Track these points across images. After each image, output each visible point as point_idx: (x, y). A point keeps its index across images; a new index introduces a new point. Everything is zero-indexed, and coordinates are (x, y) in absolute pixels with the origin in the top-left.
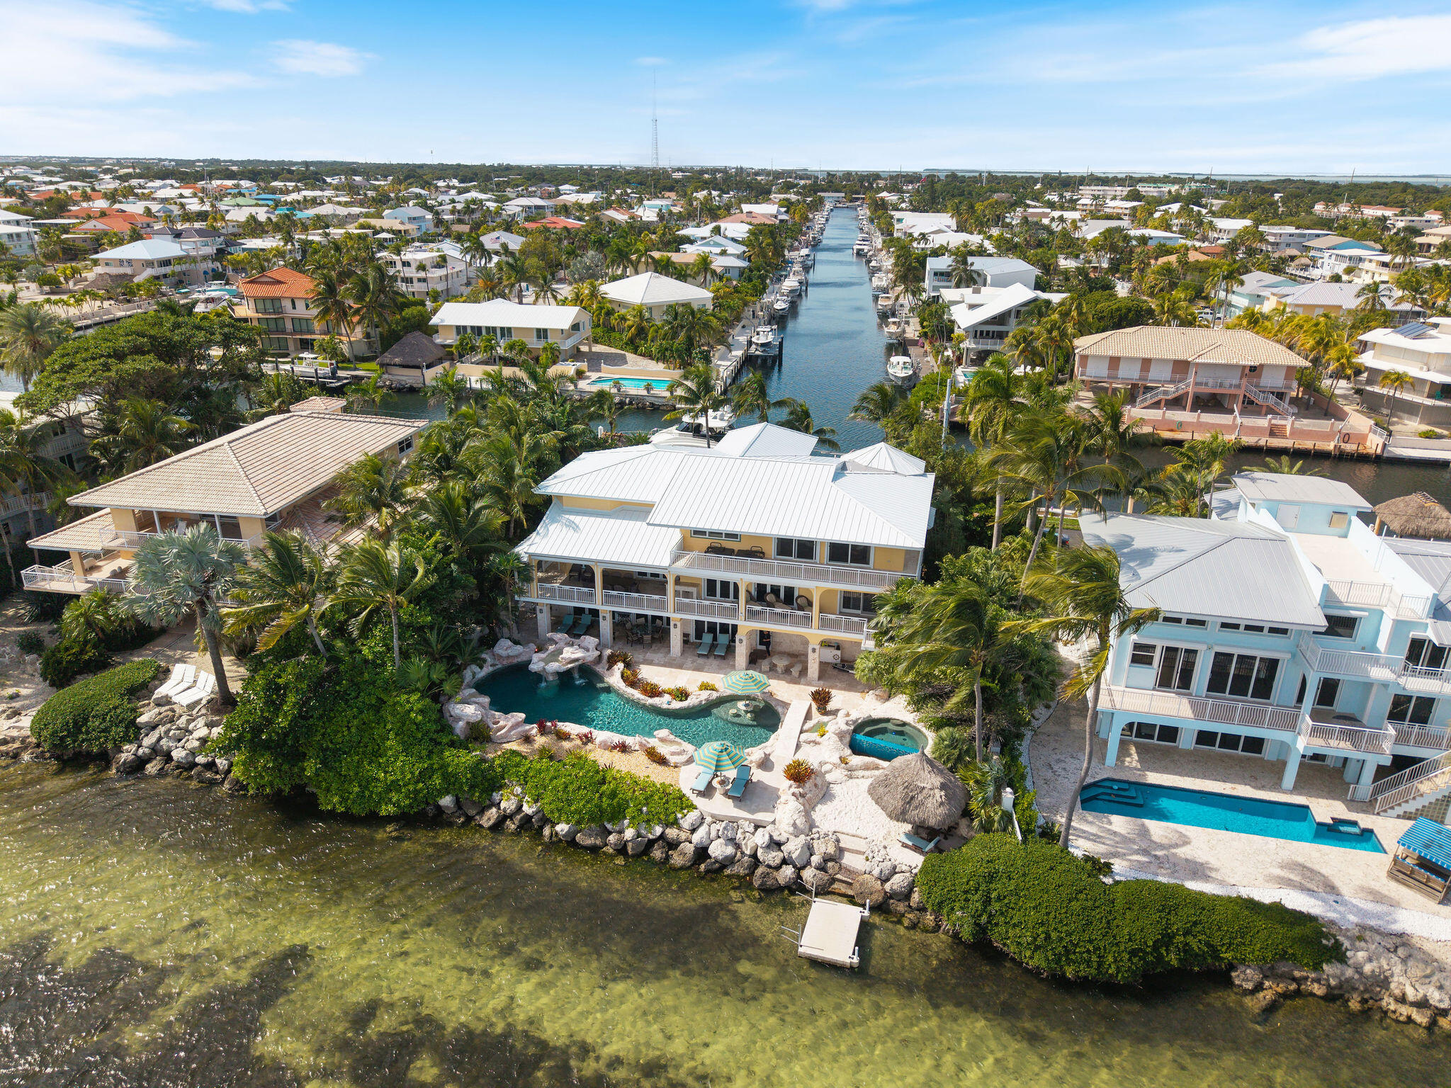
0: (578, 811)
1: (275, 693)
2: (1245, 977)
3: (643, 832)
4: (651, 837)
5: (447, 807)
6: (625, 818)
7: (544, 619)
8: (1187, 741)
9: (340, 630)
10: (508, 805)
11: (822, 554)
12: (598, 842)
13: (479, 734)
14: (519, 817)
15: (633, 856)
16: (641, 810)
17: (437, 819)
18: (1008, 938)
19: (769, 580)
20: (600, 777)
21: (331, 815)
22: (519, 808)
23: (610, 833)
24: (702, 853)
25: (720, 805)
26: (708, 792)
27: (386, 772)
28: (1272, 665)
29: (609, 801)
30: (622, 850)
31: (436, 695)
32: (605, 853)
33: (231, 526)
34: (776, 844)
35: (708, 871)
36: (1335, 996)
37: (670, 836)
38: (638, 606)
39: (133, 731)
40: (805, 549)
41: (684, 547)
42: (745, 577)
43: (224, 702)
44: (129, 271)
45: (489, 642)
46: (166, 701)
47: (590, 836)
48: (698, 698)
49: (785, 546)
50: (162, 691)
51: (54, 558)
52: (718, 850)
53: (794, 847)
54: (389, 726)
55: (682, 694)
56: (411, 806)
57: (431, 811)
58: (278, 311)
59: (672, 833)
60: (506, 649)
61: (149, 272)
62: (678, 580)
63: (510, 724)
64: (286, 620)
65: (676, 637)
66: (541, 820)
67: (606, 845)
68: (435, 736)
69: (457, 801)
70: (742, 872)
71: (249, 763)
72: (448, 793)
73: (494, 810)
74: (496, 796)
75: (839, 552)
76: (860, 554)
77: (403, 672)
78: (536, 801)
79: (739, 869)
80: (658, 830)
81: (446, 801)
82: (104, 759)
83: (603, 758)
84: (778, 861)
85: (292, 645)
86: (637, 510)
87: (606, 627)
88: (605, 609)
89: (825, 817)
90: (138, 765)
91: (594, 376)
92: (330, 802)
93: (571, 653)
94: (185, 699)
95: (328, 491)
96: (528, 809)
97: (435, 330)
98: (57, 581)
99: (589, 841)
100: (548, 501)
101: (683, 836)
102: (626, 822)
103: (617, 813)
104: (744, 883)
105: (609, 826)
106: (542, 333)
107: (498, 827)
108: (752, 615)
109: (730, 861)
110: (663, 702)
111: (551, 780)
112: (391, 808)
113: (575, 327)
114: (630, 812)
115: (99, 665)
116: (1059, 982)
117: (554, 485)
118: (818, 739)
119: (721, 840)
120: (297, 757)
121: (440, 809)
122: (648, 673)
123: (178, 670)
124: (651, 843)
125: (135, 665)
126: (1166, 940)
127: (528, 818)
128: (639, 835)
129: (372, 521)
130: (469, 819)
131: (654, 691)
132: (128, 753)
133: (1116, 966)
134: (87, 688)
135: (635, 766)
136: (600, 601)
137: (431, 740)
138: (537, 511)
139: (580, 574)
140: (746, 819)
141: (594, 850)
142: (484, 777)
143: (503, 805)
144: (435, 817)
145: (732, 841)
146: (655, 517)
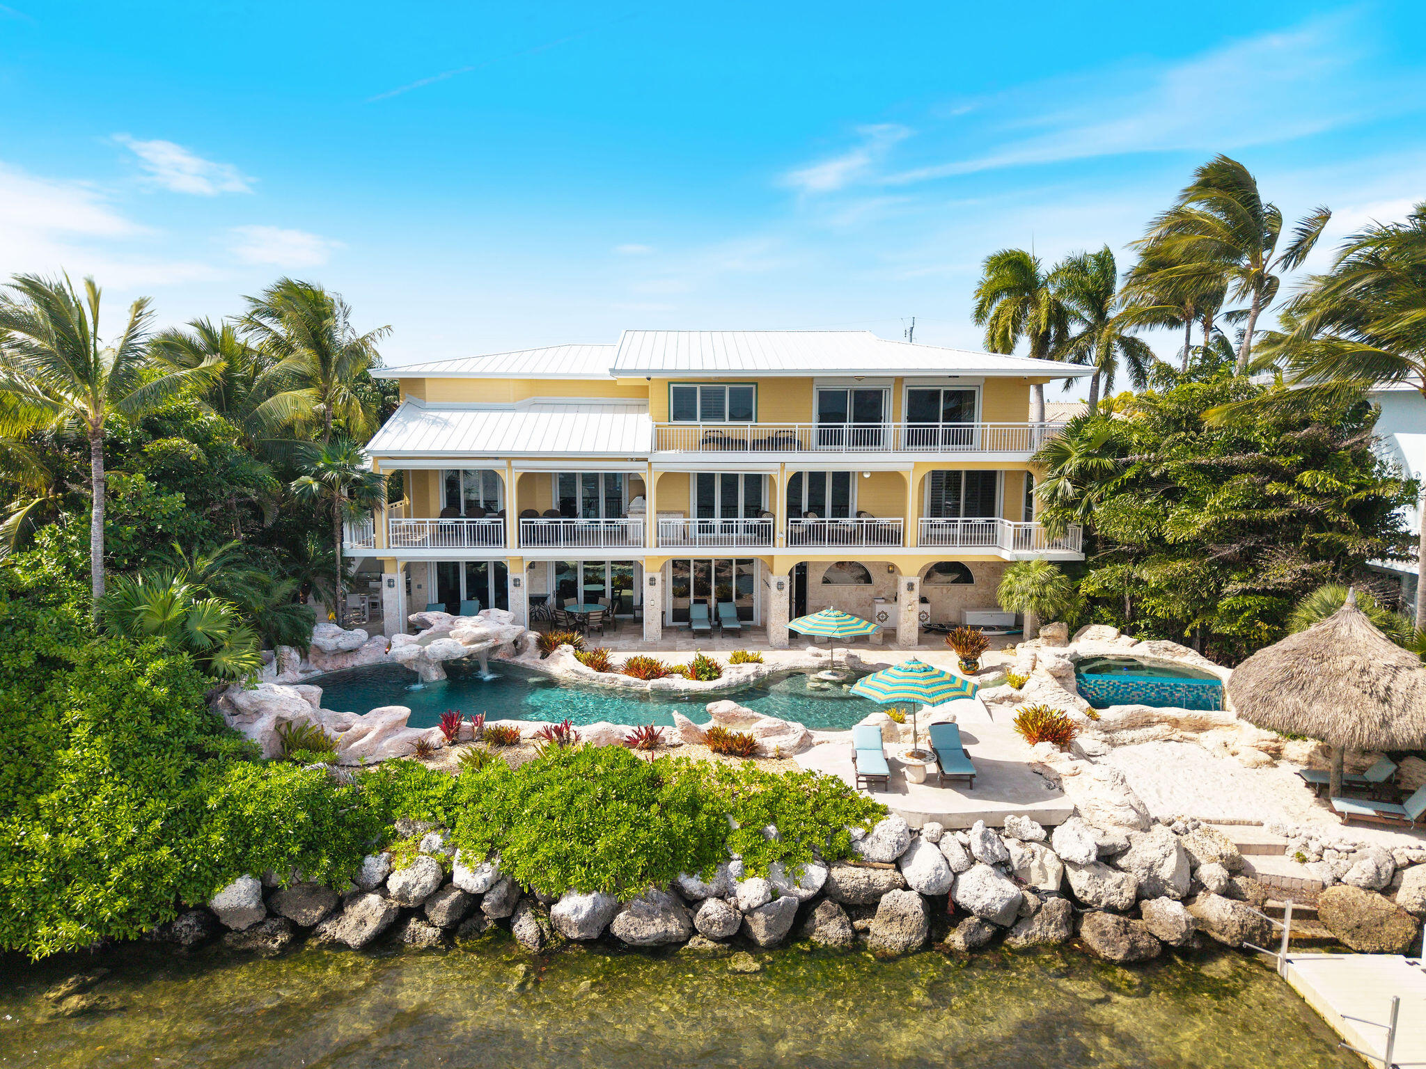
0: (617, 852)
3: (782, 884)
4: (804, 893)
5: (238, 912)
6: (728, 859)
7: (395, 600)
10: (410, 880)
12: (674, 927)
14: (445, 903)
15: (770, 947)
16: (761, 833)
17: (207, 947)
22: (445, 881)
23: (699, 901)
24: (943, 907)
27: (55, 831)
29: (687, 822)
30: (740, 939)
32: (696, 953)
34: (1108, 856)
35: (975, 948)
37: (847, 884)
42: (790, 461)
47: (651, 914)
48: (740, 672)
52: (980, 893)
53: (1150, 856)
54: (71, 716)
56: (128, 916)
57: (187, 929)
59: (849, 877)
60: (332, 637)
63: (378, 727)
65: (653, 603)
66: (505, 902)
67: (694, 932)
68: (200, 739)
69: (268, 894)
70: (1055, 934)
72: (242, 871)
73: (373, 899)
74: (374, 865)
78: (491, 854)
79: (1045, 929)
80: (817, 874)
81: (235, 895)
84: (1129, 894)
87: (519, 599)
93: (472, 626)
96: (468, 878)
99: (651, 929)
101: (883, 877)
102: (734, 867)
105: (692, 884)
107: (388, 939)
110: (676, 683)
111: (525, 796)
112: (68, 929)
114: (738, 841)
118: (1016, 693)
119: (980, 869)
121: (213, 923)
124: (806, 908)
127: (471, 903)
128: (775, 894)
130: (301, 934)
131: (653, 669)
136: (515, 541)
137: (189, 748)
140: (1019, 814)
141: (663, 949)
142: (341, 821)
143: (394, 885)
144: (199, 944)
145: (1003, 866)
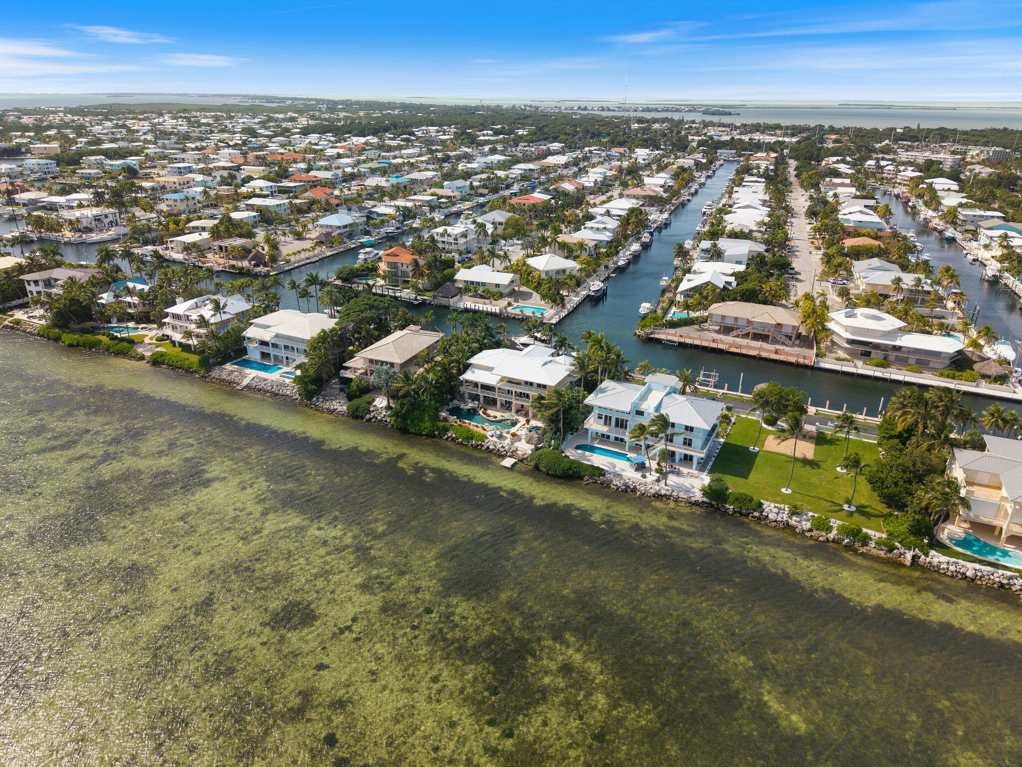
0: (464, 437)
1: (402, 405)
2: (586, 478)
3: (477, 442)
7: (466, 396)
8: (612, 439)
9: (417, 393)
10: (449, 435)
11: (535, 386)
13: (445, 420)
14: (451, 437)
15: (474, 447)
16: (478, 439)
17: (435, 436)
18: (541, 467)
19: (523, 391)
20: (469, 430)
21: (412, 433)
24: (488, 448)
25: (495, 439)
26: (492, 436)
27: (424, 425)
28: (627, 421)
29: (471, 436)
30: (471, 445)
31: (437, 411)
32: (468, 446)
33: (392, 365)
34: (503, 447)
35: (488, 451)
36: (602, 483)
37: (482, 444)
38: (490, 395)
39: (369, 412)
40: (531, 384)
41: (501, 380)
42: (514, 389)
43: (389, 408)
44: (330, 230)
45: (451, 400)
46: (375, 406)
47: (466, 442)
48: (499, 418)
49: (526, 383)
50: (374, 404)
51: (346, 368)
52: (491, 447)
53: (507, 448)
54: (426, 415)
55: (495, 417)
56: (429, 433)
57: (433, 434)
58: (396, 268)
60: (455, 402)
61: (339, 231)
62: (499, 389)
63: (453, 419)
64: (406, 388)
65: (499, 403)
66: (456, 438)
67: (469, 444)
69: (439, 433)
70: (495, 451)
71: (396, 421)
72: (437, 431)
73: (446, 435)
74: (447, 433)
75: (539, 385)
76: (544, 387)
77: (430, 404)
78: (456, 435)
80: (480, 442)
81: (436, 433)
82: (362, 418)
83: (471, 427)
84: (503, 450)
85: (407, 394)
86: (490, 369)
87: (482, 399)
88: (482, 395)
89: (517, 444)
90: (370, 420)
91: (515, 304)
92: (412, 430)
93: (471, 405)
94: (380, 406)
95: (415, 357)
96: (454, 436)
97: (456, 281)
98: (348, 374)
100: (471, 364)
101: (485, 444)
102: (474, 440)
103: (472, 438)
104: (495, 454)
105: (470, 441)
106: (497, 286)
107: (447, 439)
108: (516, 399)
109: (493, 450)
110: (490, 418)
111: (460, 431)
112: (425, 433)
113: (512, 282)
114: (475, 438)
115: (359, 397)
116: (548, 474)
117: (472, 361)
118: (523, 429)
120: (405, 419)
122: (489, 412)
123: (378, 399)
124: (478, 445)
125: (367, 397)
126: (570, 469)
127: (453, 438)
129: (426, 366)
130: (441, 437)
131: (489, 416)
132: (368, 416)
133: (559, 472)
134: (356, 402)
135: (480, 430)
136: (479, 392)
137: (435, 419)
138: (467, 367)
139: (476, 385)
140: (499, 442)
141: (466, 445)
142: (445, 429)
145: (495, 446)
146: (493, 372)
